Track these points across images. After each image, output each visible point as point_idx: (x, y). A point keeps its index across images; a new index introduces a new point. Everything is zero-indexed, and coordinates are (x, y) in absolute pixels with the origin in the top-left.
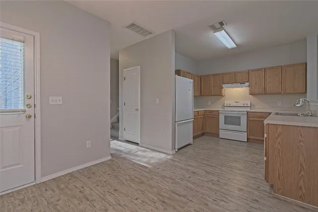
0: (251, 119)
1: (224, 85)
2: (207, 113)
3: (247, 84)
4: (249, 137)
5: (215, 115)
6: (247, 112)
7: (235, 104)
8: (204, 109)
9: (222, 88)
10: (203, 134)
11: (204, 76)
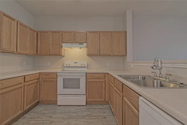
0: (89, 80)
1: (63, 45)
2: (43, 77)
3: (85, 44)
4: (87, 100)
5: (52, 79)
6: (86, 73)
7: (74, 65)
8: (39, 72)
9: (62, 47)
10: (38, 103)
11: (41, 32)
